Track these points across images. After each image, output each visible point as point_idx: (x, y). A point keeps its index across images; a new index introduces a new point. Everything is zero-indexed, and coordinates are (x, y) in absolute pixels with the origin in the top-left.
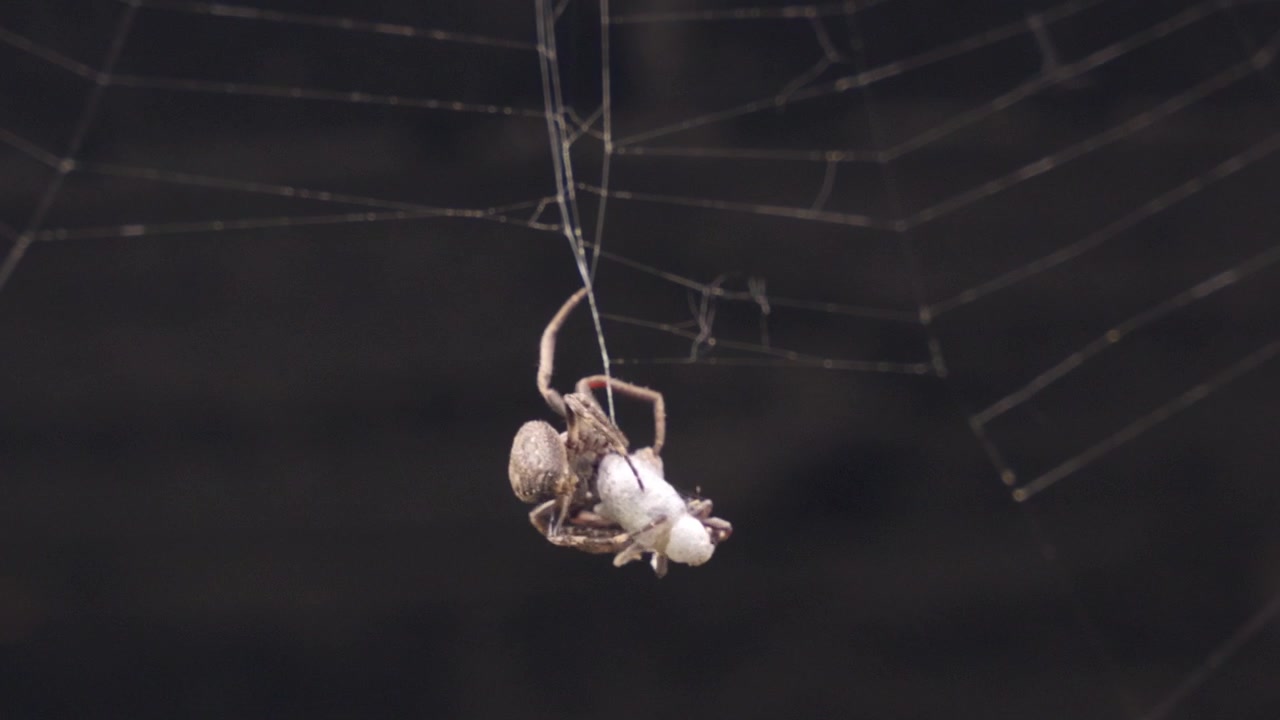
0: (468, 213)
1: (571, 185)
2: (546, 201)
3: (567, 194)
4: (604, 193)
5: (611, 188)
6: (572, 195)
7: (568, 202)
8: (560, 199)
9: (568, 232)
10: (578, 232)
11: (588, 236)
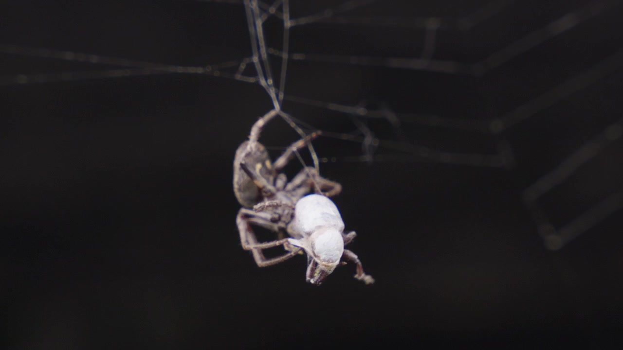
0: (192, 70)
1: (263, 50)
2: (247, 60)
3: (260, 57)
4: (285, 56)
5: (291, 52)
6: (265, 56)
7: (261, 61)
8: (255, 59)
9: (263, 82)
10: (270, 82)
11: (276, 85)
